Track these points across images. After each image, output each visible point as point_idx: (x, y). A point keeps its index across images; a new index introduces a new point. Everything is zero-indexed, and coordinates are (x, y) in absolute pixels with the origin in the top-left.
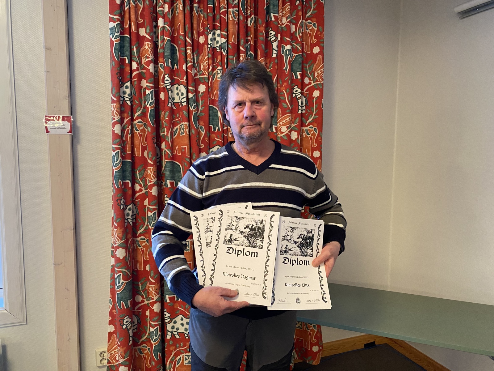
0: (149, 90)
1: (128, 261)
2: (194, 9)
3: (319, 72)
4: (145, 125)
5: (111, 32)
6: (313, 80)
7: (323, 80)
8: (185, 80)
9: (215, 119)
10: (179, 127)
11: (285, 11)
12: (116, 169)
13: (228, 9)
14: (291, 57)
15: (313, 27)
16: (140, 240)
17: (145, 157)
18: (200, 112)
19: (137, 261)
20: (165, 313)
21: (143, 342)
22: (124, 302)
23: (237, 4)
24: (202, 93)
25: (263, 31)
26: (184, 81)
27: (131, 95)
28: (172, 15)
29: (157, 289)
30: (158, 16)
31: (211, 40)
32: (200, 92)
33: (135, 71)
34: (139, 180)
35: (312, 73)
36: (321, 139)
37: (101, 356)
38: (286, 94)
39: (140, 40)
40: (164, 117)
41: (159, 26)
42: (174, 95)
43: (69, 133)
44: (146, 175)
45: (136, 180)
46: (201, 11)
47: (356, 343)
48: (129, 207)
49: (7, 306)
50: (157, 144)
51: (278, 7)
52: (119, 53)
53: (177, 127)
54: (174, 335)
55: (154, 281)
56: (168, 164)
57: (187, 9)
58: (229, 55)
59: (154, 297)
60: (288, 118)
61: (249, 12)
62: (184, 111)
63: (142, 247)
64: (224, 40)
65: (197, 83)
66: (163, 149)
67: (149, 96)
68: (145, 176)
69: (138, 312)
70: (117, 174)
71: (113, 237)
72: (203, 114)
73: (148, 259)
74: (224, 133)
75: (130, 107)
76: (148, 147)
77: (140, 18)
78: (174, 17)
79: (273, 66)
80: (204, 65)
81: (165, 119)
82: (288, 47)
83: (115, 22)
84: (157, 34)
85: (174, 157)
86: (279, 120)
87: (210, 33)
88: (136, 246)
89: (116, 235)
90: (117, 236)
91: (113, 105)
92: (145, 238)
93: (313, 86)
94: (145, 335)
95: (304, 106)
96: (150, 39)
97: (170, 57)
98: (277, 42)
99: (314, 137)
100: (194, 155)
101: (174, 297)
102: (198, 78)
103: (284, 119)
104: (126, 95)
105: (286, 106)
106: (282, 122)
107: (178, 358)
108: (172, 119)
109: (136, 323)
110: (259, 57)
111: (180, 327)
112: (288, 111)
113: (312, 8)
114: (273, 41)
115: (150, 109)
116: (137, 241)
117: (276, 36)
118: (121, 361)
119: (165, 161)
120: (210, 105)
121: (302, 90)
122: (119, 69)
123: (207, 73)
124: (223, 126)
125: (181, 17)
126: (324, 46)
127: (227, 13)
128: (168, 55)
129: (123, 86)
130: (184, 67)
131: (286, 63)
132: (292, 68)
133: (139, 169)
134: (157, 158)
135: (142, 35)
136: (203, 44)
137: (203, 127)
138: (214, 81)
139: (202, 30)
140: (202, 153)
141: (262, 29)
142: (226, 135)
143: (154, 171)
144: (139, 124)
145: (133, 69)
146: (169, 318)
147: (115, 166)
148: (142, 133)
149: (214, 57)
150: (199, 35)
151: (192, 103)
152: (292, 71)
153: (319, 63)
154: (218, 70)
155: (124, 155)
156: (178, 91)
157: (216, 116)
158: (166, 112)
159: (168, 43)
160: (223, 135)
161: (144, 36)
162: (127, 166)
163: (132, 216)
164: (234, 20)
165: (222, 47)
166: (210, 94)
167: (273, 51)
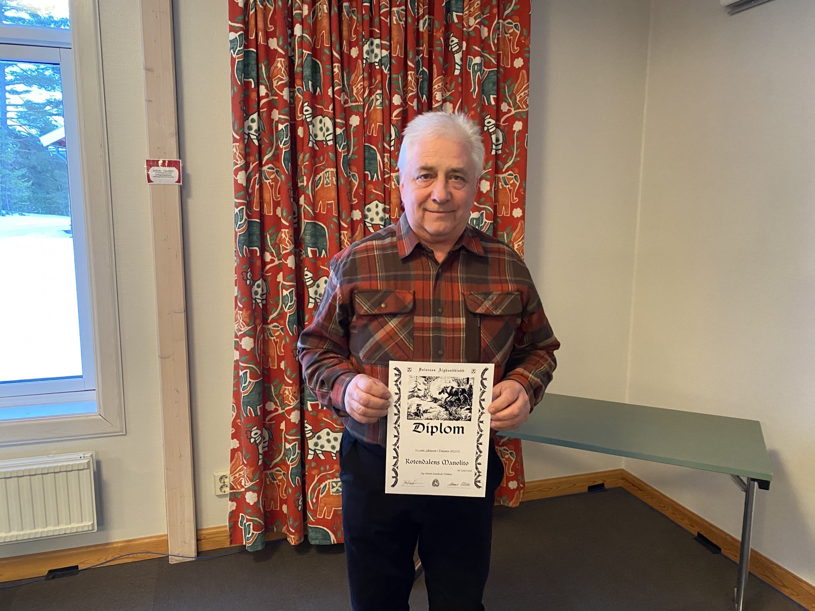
0: (282, 124)
1: (257, 354)
2: (344, 10)
3: (522, 94)
4: (277, 172)
5: (232, 46)
6: (514, 106)
7: (527, 106)
8: (332, 110)
9: (373, 164)
10: (324, 175)
11: (473, 8)
12: (240, 232)
13: (391, 8)
14: (482, 74)
15: (515, 30)
16: (273, 328)
17: (278, 215)
18: (353, 154)
19: (269, 356)
20: (306, 425)
21: (276, 466)
22: (252, 408)
23: (404, 1)
24: (354, 127)
25: (441, 38)
26: (330, 111)
27: (258, 131)
28: (314, 19)
29: (295, 393)
30: (295, 22)
31: (368, 53)
32: (351, 125)
33: (263, 97)
34: (270, 247)
35: (513, 96)
36: (525, 191)
37: (220, 482)
39: (271, 55)
40: (303, 161)
41: (296, 35)
42: (316, 130)
43: (177, 183)
44: (279, 241)
45: (266, 248)
46: (353, 12)
47: (575, 485)
48: (258, 283)
49: (101, 410)
50: (294, 197)
51: (462, 3)
52: (243, 74)
53: (321, 174)
54: (317, 454)
55: (291, 382)
56: (309, 226)
57: (334, 10)
58: (392, 73)
59: (291, 403)
61: (421, 11)
62: (330, 153)
63: (275, 338)
64: (385, 53)
65: (347, 113)
66: (302, 205)
67: (282, 133)
68: (277, 242)
69: (270, 424)
70: (242, 238)
71: (236, 324)
72: (356, 157)
73: (283, 354)
74: (384, 182)
75: (257, 148)
76: (281, 202)
77: (270, 25)
78: (315, 23)
79: (456, 87)
80: (358, 88)
81: (304, 164)
82: (477, 60)
83: (236, 32)
84: (292, 45)
85: (316, 217)
87: (366, 43)
88: (267, 335)
89: (241, 319)
90: (243, 320)
91: (236, 145)
92: (279, 325)
93: (513, 115)
94: (279, 456)
95: (500, 144)
96: (284, 53)
97: (310, 78)
98: (461, 53)
99: (514, 188)
100: (344, 213)
102: (349, 107)
104: (252, 132)
107: (322, 486)
108: (313, 163)
109: (267, 439)
110: (435, 75)
111: (326, 444)
113: (514, 3)
114: (455, 51)
115: (284, 151)
116: (269, 329)
117: (460, 44)
118: (249, 484)
119: (304, 222)
120: (366, 144)
121: (498, 120)
122: (242, 96)
123: (361, 100)
124: (383, 173)
125: (325, 23)
126: (529, 57)
127: (390, 13)
128: (308, 76)
129: (248, 119)
130: (330, 92)
131: (474, 83)
132: (483, 91)
133: (270, 232)
134: (295, 218)
135: (272, 48)
136: (357, 58)
137: (356, 174)
138: (371, 110)
139: (355, 39)
140: (354, 211)
141: (439, 35)
142: (388, 185)
143: (290, 235)
144: (270, 170)
145: (261, 95)
146: (311, 432)
147: (238, 227)
148: (273, 183)
149: (371, 77)
150: (351, 45)
151: (340, 142)
152: (482, 94)
153: (522, 82)
154: (377, 94)
155: (250, 213)
156: (322, 125)
157: (375, 159)
158: (306, 154)
159: (308, 58)
160: (383, 186)
161: (276, 50)
162: (255, 228)
163: (262, 295)
164: (399, 24)
165: (383, 62)
166: (366, 128)
167: (455, 67)
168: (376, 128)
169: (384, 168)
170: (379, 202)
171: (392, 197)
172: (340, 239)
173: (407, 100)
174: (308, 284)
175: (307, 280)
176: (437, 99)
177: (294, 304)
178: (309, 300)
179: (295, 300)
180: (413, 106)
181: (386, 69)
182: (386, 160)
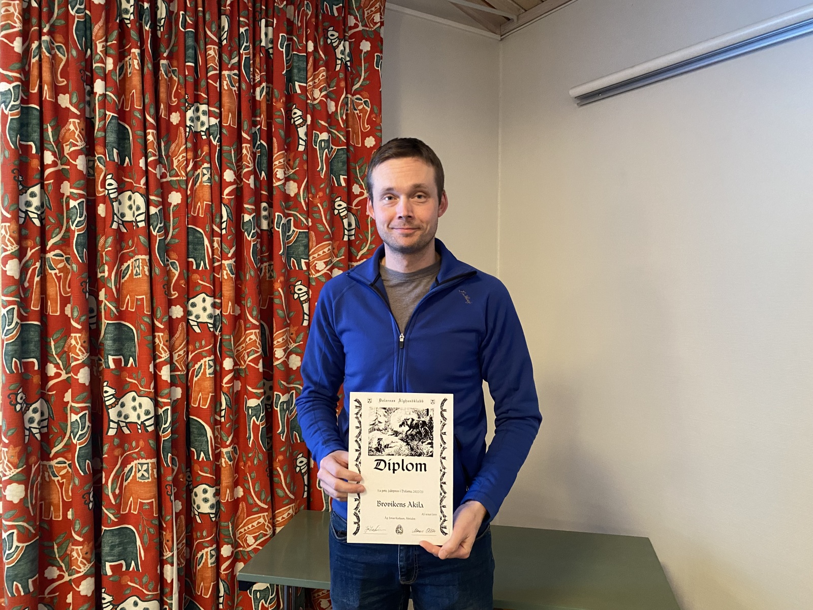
0: (75, 200)
1: (30, 504)
2: (161, 69)
4: (67, 260)
5: (3, 100)
8: (144, 185)
9: (199, 250)
10: (132, 263)
11: (318, 79)
12: (7, 340)
13: (221, 71)
14: (330, 152)
15: (365, 106)
16: (57, 465)
17: (67, 315)
18: (172, 238)
19: (50, 504)
20: (104, 595)
22: (20, 584)
23: (237, 64)
24: (175, 206)
25: (282, 109)
26: (142, 186)
27: (41, 208)
28: (122, 76)
29: (86, 553)
30: (95, 76)
31: (192, 120)
32: (171, 204)
33: (49, 166)
34: (55, 356)
38: (322, 210)
39: (61, 116)
40: (104, 247)
41: (96, 93)
42: (123, 208)
44: (68, 348)
45: (49, 358)
46: (174, 71)
48: (34, 406)
50: (90, 291)
51: (305, 73)
52: (18, 136)
53: (129, 262)
55: (81, 539)
56: (111, 328)
57: (148, 67)
58: (223, 145)
59: (80, 568)
60: (327, 249)
61: (258, 78)
62: (140, 237)
63: (59, 478)
64: (214, 121)
65: (165, 190)
66: (102, 301)
67: (75, 210)
68: (66, 349)
69: (51, 597)
70: (10, 348)
72: (177, 241)
73: (71, 500)
74: (214, 271)
75: (39, 229)
76: (71, 298)
77: (61, 78)
78: (124, 80)
79: (300, 165)
80: (179, 160)
81: (106, 250)
82: (324, 136)
83: (10, 82)
84: (92, 105)
85: (121, 315)
86: (312, 250)
87: (190, 109)
88: (49, 476)
89: (5, 458)
90: (8, 461)
91: (5, 226)
92: (66, 461)
95: (353, 229)
96: (78, 113)
97: (115, 145)
98: (305, 127)
100: (159, 310)
101: (121, 565)
102: (167, 182)
103: (321, 249)
104: (32, 209)
105: (322, 229)
106: (317, 254)
108: (118, 249)
110: (275, 150)
112: (326, 237)
113: (362, 78)
114: (299, 124)
115: (76, 234)
116: (51, 467)
117: (304, 118)
119: (105, 323)
120: (190, 226)
121: (349, 203)
122: (16, 162)
123: (184, 174)
124: (212, 261)
125: (136, 81)
126: (381, 136)
127: (220, 77)
128: (113, 143)
129: (26, 193)
130: (142, 163)
131: (322, 161)
132: (331, 170)
133: (55, 338)
134: (90, 317)
135: (63, 106)
136: (178, 125)
137: (177, 262)
138: (196, 186)
139: (176, 103)
140: (173, 307)
141: (279, 106)
142: (219, 275)
143: (83, 341)
144: (57, 258)
145: (45, 164)
146: (111, 604)
147: (6, 333)
148: (62, 274)
149: (196, 148)
150: (170, 110)
151: (155, 223)
152: (331, 173)
154: (203, 168)
155: (26, 313)
156: (131, 202)
157: (201, 244)
158: (109, 237)
159: (113, 121)
160: (212, 275)
161: (67, 109)
162: (32, 333)
163: (39, 423)
164: (232, 89)
165: (211, 132)
166: (189, 207)
167: (299, 142)
168: (202, 208)
169: (213, 254)
170: (207, 295)
171: (223, 289)
172: (154, 342)
173: (242, 177)
174: (108, 403)
175: (106, 399)
176: (278, 176)
177: (86, 433)
178: (109, 425)
179: (89, 426)
180: (249, 184)
181: (215, 139)
182: (216, 245)
